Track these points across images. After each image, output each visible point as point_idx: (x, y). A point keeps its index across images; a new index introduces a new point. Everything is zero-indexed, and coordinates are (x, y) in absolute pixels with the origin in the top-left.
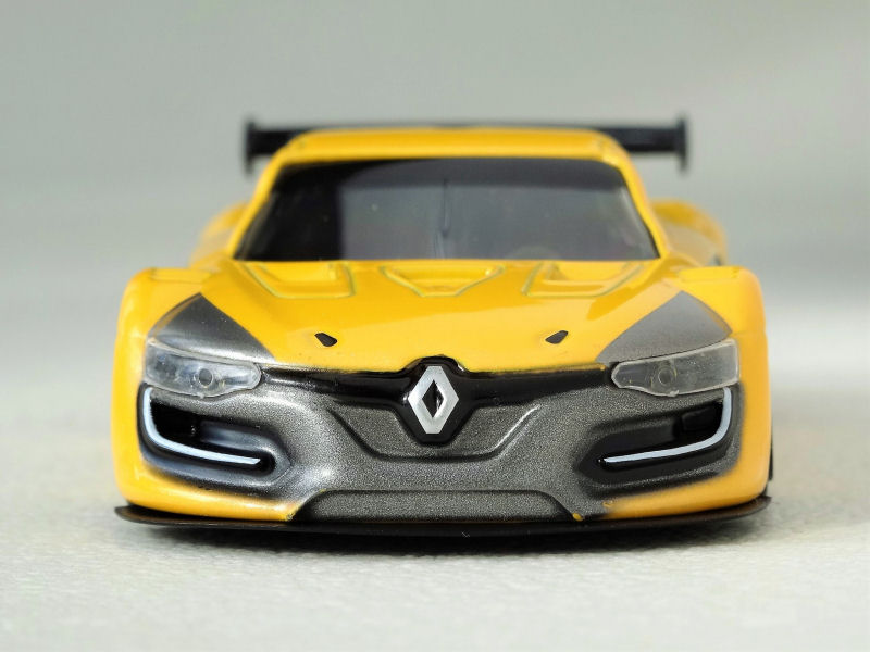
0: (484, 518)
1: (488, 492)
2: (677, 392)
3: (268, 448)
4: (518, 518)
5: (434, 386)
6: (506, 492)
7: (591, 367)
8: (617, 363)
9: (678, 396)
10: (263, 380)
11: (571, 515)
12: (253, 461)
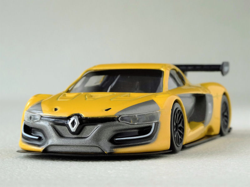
0: (85, 152)
1: (85, 146)
2: (137, 123)
3: (41, 135)
4: (93, 152)
5: (74, 120)
6: (90, 146)
7: (113, 117)
8: (121, 116)
9: (137, 124)
10: (41, 119)
11: (104, 152)
12: (37, 138)
